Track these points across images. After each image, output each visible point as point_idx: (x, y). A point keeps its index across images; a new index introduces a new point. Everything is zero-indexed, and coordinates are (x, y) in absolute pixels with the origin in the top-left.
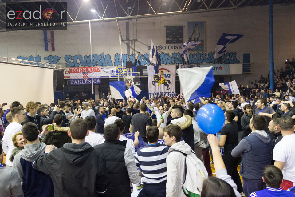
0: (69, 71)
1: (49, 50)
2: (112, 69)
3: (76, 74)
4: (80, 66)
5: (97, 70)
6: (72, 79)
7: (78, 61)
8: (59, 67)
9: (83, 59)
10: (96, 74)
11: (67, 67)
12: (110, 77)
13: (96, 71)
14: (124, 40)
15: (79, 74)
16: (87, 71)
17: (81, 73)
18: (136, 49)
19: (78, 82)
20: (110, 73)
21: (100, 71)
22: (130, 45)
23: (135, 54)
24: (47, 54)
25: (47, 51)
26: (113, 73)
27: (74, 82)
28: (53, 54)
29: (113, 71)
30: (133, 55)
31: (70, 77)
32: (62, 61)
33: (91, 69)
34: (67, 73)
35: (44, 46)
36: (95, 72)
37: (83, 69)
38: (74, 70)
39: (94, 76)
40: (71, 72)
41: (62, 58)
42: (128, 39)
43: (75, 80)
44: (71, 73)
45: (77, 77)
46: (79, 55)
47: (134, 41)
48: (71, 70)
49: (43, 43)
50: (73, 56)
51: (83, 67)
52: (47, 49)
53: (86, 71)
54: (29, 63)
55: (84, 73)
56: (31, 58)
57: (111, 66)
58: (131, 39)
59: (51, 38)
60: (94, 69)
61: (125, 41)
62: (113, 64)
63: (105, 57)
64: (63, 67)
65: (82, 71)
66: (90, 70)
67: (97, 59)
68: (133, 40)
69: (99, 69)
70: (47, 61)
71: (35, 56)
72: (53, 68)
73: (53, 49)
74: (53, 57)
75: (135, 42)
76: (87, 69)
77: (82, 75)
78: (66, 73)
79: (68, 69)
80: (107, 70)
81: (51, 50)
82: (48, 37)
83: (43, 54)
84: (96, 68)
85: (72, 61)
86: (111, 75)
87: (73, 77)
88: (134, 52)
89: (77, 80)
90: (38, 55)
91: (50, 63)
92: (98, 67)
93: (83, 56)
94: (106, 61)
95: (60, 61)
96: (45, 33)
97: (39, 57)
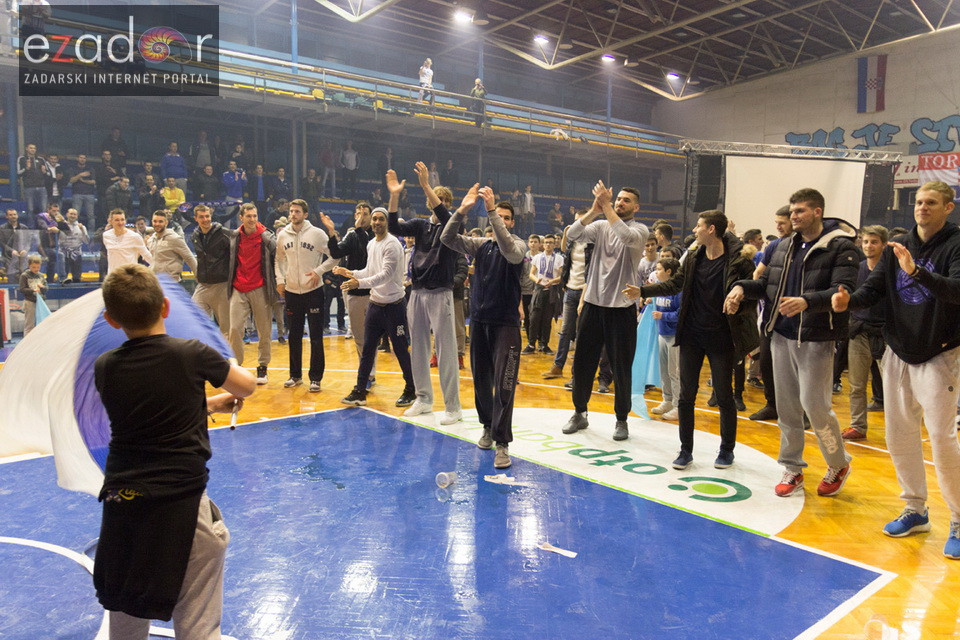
0: (917, 164)
1: (868, 111)
3: (936, 171)
7: (953, 134)
8: (882, 156)
11: (910, 154)
15: (947, 171)
17: (952, 168)
24: (862, 121)
25: (862, 115)
28: (880, 118)
32: (904, 137)
34: (910, 169)
35: (856, 100)
37: (959, 158)
38: (931, 161)
40: (921, 167)
41: (905, 127)
44: (921, 171)
46: (957, 115)
48: (922, 162)
49: (853, 92)
50: (937, 120)
52: (862, 108)
56: (819, 136)
59: (878, 76)
64: (895, 156)
65: (956, 162)
70: (860, 141)
71: (828, 131)
72: (867, 159)
73: (880, 106)
74: (878, 128)
77: (957, 175)
79: (914, 160)
81: (874, 109)
82: (869, 74)
83: (851, 121)
85: (934, 135)
90: (836, 125)
91: (867, 148)
95: (896, 138)
96: (862, 63)
97: (840, 131)
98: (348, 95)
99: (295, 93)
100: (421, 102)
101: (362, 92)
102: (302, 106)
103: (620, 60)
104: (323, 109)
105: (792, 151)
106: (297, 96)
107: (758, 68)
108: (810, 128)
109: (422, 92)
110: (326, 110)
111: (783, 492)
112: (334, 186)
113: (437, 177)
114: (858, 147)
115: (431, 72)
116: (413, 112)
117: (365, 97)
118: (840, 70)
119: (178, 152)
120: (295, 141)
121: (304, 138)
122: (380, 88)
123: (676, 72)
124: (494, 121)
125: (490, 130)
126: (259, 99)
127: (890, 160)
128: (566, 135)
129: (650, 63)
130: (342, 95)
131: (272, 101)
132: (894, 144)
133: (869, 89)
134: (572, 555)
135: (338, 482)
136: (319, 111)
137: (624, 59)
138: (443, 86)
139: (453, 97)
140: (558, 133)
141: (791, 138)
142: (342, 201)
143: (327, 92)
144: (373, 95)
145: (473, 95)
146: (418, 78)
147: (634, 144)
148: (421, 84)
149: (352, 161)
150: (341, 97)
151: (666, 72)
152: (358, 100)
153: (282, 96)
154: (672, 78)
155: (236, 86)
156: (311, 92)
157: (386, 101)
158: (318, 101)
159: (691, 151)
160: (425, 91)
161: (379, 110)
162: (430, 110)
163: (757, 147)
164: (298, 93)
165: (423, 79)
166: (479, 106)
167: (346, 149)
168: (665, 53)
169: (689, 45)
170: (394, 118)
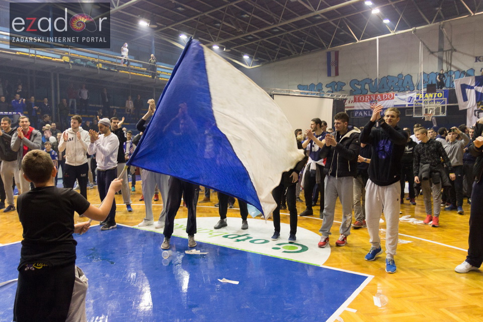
0: (353, 100)
1: (332, 75)
2: (411, 95)
3: (361, 103)
4: (369, 93)
5: (389, 97)
6: (356, 110)
7: (367, 87)
8: (339, 96)
9: (373, 83)
10: (388, 103)
11: (350, 95)
12: (407, 106)
13: (388, 99)
14: (435, 52)
15: (366, 103)
16: (376, 99)
17: (367, 102)
18: (453, 63)
19: (363, 114)
20: (407, 100)
21: (393, 98)
22: (444, 58)
23: (451, 70)
24: (329, 80)
25: (329, 77)
26: (411, 101)
27: (358, 114)
28: (337, 79)
29: (411, 98)
30: (447, 73)
31: (353, 107)
32: (347, 88)
33: (382, 97)
34: (351, 102)
35: (327, 70)
36: (386, 100)
37: (370, 97)
38: (359, 98)
39: (385, 106)
40: (355, 101)
41: (347, 83)
42: (441, 50)
43: (359, 111)
44: (355, 103)
45: (362, 107)
46: (368, 79)
47: (450, 52)
48: (355, 99)
49: (326, 67)
50: (360, 80)
51: (372, 94)
52: (329, 75)
53: (374, 99)
55: (372, 101)
57: (412, 91)
58: (445, 49)
59: (335, 60)
60: (385, 96)
61: (436, 54)
62: (416, 88)
63: (403, 78)
64: (345, 96)
65: (369, 99)
66: (380, 98)
67: (393, 81)
68: (449, 50)
69: (392, 95)
70: (329, 89)
71: (316, 84)
72: (334, 97)
73: (337, 74)
74: (337, 83)
75: (452, 52)
76: (376, 96)
77: (369, 104)
78: (349, 103)
79: (352, 98)
80: (403, 97)
81: (334, 75)
82: (331, 59)
83: (325, 80)
84: (388, 95)
85: (359, 87)
86: (409, 103)
87: (358, 107)
88: (451, 68)
89: (363, 111)
90: (319, 82)
91: (332, 92)
92: (391, 93)
93: (373, 79)
94: (405, 84)
95: (344, 88)
96: (329, 54)
97: (321, 84)
98: (82, 60)
99: (53, 58)
100: (123, 65)
101: (91, 59)
102: (57, 65)
103: (222, 48)
104: (70, 67)
105: (301, 93)
106: (53, 59)
107: (284, 55)
108: (307, 83)
109: (123, 60)
111: (321, 246)
113: (132, 103)
114: (328, 91)
115: (127, 50)
116: (118, 70)
117: (92, 62)
118: (319, 57)
120: (53, 83)
121: (58, 82)
122: (100, 57)
123: (248, 55)
124: (161, 76)
125: (159, 80)
126: (32, 61)
127: (343, 98)
129: (235, 50)
130: (79, 60)
131: (40, 62)
132: (344, 91)
133: (332, 66)
134: (237, 283)
135: (110, 261)
136: (67, 68)
137: (224, 48)
138: (133, 57)
139: (139, 63)
141: (300, 87)
143: (71, 58)
144: (97, 61)
145: (150, 62)
146: (121, 53)
148: (122, 56)
149: (85, 95)
150: (79, 61)
151: (243, 54)
152: (88, 63)
153: (44, 59)
154: (246, 57)
156: (61, 58)
157: (104, 64)
158: (65, 63)
160: (125, 60)
161: (100, 69)
163: (287, 91)
164: (55, 58)
165: (123, 53)
166: (153, 68)
167: (82, 88)
168: (242, 46)
169: (253, 42)
170: (109, 73)
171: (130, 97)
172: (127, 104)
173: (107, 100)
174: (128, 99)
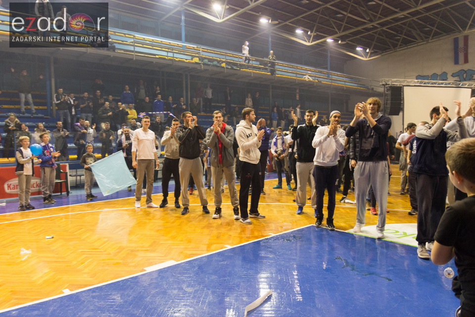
1: (460, 63)
24: (457, 68)
25: (457, 66)
28: (466, 67)
35: (453, 58)
49: (452, 54)
52: (457, 62)
54: (442, 83)
56: (434, 77)
59: (465, 45)
70: (456, 78)
72: (470, 87)
73: (466, 61)
74: (466, 72)
81: (463, 63)
82: (459, 45)
83: (451, 69)
90: (443, 71)
96: (456, 40)
97: (445, 74)
98: (210, 60)
101: (216, 59)
102: (190, 66)
103: (336, 40)
106: (186, 61)
108: (430, 73)
109: (244, 58)
110: (202, 68)
112: (202, 107)
113: (251, 101)
115: (248, 48)
116: (240, 68)
118: (445, 44)
119: (129, 90)
120: (184, 85)
121: (189, 84)
123: (362, 46)
126: (170, 62)
128: (311, 79)
131: (178, 63)
132: (474, 79)
133: (460, 52)
136: (199, 68)
137: (338, 41)
140: (307, 78)
141: (419, 77)
142: (205, 114)
143: (200, 59)
146: (242, 51)
147: (344, 83)
148: (243, 54)
149: (209, 94)
150: (206, 61)
152: (214, 63)
153: (179, 61)
154: (359, 49)
155: (157, 56)
156: (192, 59)
157: (228, 63)
158: (196, 63)
159: (386, 84)
160: (246, 57)
162: (248, 67)
163: (418, 82)
165: (244, 52)
166: (273, 65)
168: (358, 37)
169: (370, 33)
170: (232, 71)
171: (249, 95)
172: (246, 102)
173: (229, 98)
174: (247, 97)
